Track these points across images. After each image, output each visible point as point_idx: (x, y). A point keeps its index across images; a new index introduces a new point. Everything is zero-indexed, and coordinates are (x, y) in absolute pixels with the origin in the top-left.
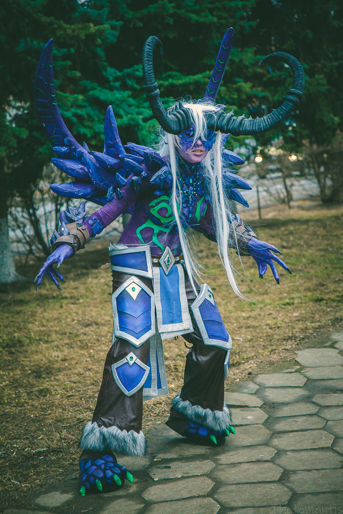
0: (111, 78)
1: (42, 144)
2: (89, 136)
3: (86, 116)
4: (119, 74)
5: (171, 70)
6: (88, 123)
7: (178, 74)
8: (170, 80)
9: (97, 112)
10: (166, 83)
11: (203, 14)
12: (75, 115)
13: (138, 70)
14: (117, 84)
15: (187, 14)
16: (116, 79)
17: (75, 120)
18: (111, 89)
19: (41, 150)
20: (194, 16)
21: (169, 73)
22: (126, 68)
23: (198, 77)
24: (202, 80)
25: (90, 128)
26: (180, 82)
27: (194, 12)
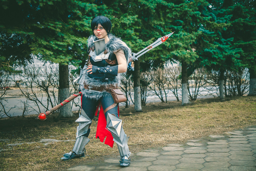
0: (223, 42)
1: (202, 60)
2: (217, 58)
3: (216, 52)
4: (226, 40)
5: (240, 40)
6: (217, 54)
7: (242, 41)
8: (240, 43)
9: (219, 51)
10: (239, 44)
11: (253, 23)
12: (213, 52)
13: (232, 39)
14: (225, 43)
15: (247, 23)
16: (225, 42)
17: (213, 53)
18: (223, 45)
19: (202, 62)
20: (249, 23)
21: (240, 41)
22: (228, 38)
23: (250, 42)
24: (252, 43)
25: (217, 56)
26: (244, 44)
27: (249, 22)
